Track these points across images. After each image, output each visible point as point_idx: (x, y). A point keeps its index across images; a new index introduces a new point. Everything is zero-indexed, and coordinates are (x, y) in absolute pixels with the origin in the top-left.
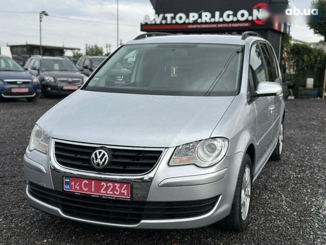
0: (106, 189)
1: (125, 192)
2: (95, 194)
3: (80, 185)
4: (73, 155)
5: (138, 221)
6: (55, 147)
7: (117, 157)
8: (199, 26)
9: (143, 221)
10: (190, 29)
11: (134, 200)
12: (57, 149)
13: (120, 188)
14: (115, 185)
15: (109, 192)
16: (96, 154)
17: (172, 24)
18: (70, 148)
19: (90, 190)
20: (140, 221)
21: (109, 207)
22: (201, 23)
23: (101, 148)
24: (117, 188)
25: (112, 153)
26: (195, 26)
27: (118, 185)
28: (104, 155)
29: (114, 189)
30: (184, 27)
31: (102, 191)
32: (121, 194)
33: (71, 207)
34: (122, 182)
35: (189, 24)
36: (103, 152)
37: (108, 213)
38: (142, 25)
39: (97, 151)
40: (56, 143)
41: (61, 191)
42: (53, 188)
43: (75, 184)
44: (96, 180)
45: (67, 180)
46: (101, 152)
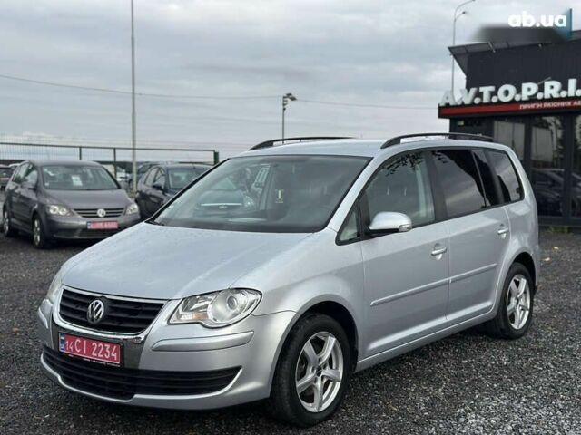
0: (97, 352)
1: (115, 355)
2: (86, 357)
3: (74, 344)
4: (73, 307)
5: (131, 396)
6: (63, 297)
7: (116, 310)
8: (538, 106)
9: (136, 396)
10: (523, 110)
11: (126, 366)
12: (63, 298)
13: (111, 349)
14: (106, 345)
15: (99, 355)
16: (92, 305)
17: (490, 104)
18: (74, 298)
19: (82, 352)
20: (133, 395)
21: (104, 375)
22: (543, 100)
23: (99, 298)
24: (108, 351)
25: (111, 305)
26: (532, 106)
27: (108, 346)
28: (100, 306)
29: (104, 352)
30: (512, 108)
31: (93, 354)
32: (112, 358)
33: (70, 374)
34: (113, 342)
35: (522, 102)
36: (100, 302)
37: (104, 383)
38: (441, 108)
39: (94, 302)
40: (65, 291)
41: (57, 351)
42: (52, 347)
43: (69, 344)
44: (89, 339)
45: (62, 338)
46: (97, 303)
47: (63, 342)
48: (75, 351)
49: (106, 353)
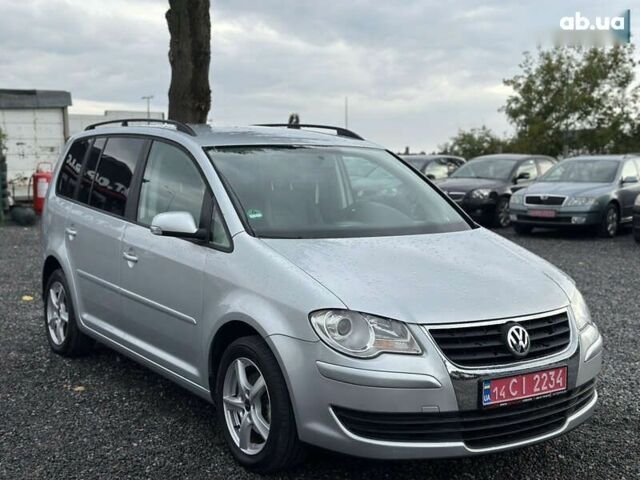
0: (540, 386)
1: (561, 381)
2: (526, 397)
3: (507, 389)
4: (473, 346)
6: (437, 339)
9: (571, 419)
13: (555, 377)
14: (550, 373)
15: (544, 388)
16: (513, 334)
19: (519, 394)
20: (566, 421)
24: (552, 379)
28: (524, 333)
32: (557, 385)
34: (555, 368)
36: (521, 329)
39: (513, 329)
41: (475, 408)
42: (455, 408)
43: (499, 390)
44: (530, 373)
45: (487, 387)
46: (518, 330)
47: (488, 392)
48: (508, 395)
49: (550, 381)
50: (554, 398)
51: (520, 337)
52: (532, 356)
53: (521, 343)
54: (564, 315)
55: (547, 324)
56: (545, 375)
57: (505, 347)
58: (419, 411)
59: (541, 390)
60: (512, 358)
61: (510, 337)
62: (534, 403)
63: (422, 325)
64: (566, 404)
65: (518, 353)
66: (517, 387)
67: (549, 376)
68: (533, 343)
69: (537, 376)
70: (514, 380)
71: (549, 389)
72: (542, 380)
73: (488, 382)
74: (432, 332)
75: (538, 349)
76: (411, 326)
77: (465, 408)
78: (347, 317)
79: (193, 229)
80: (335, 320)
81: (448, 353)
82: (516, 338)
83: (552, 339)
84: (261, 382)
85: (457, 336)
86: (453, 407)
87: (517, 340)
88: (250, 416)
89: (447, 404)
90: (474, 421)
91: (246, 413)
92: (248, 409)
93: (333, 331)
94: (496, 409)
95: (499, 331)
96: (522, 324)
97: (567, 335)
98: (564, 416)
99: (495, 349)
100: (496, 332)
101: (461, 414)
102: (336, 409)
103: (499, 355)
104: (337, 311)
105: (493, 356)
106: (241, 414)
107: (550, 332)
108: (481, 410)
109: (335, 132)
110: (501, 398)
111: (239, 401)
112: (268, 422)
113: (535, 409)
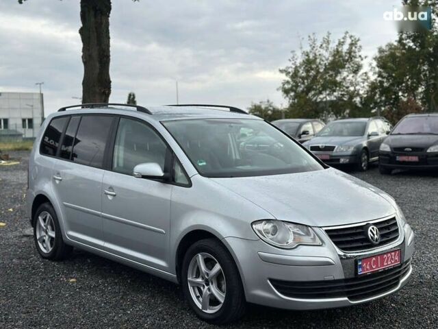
1: (397, 258)
2: (380, 269)
3: (370, 265)
4: (349, 239)
9: (401, 281)
12: (331, 237)
15: (389, 263)
16: (371, 231)
19: (377, 267)
27: (393, 254)
28: (376, 230)
31: (385, 264)
36: (375, 228)
39: (370, 228)
41: (353, 276)
42: (343, 277)
43: (366, 265)
44: (381, 254)
45: (360, 263)
46: (373, 228)
47: (361, 266)
48: (371, 268)
49: (392, 259)
50: (395, 268)
51: (375, 233)
52: (382, 243)
53: (376, 236)
54: (394, 218)
55: (387, 225)
56: (389, 255)
57: (367, 239)
58: (322, 279)
59: (388, 264)
60: (371, 246)
61: (369, 233)
62: (385, 272)
63: (321, 227)
64: (400, 272)
65: (374, 242)
66: (376, 263)
67: (392, 256)
68: (382, 236)
69: (385, 256)
70: (374, 259)
71: (392, 263)
72: (388, 258)
73: (360, 260)
74: (326, 231)
75: (384, 240)
76: (315, 229)
77: (347, 277)
78: (275, 224)
79: (161, 174)
80: (269, 226)
81: (337, 243)
82: (373, 233)
83: (390, 233)
84: (217, 267)
85: (341, 233)
86: (341, 276)
87: (374, 235)
88: (209, 289)
89: (338, 274)
90: (354, 284)
91: (206, 287)
92: (208, 285)
93: (268, 233)
94: (365, 276)
95: (362, 230)
96: (375, 224)
97: (397, 231)
98: (398, 279)
99: (362, 241)
100: (360, 230)
101: (346, 280)
102: (271, 280)
103: (365, 244)
104: (268, 221)
105: (361, 245)
106: (202, 288)
107: (388, 229)
108: (357, 277)
109: (229, 109)
110: (367, 269)
111: (200, 280)
112: (224, 292)
113: (384, 276)
